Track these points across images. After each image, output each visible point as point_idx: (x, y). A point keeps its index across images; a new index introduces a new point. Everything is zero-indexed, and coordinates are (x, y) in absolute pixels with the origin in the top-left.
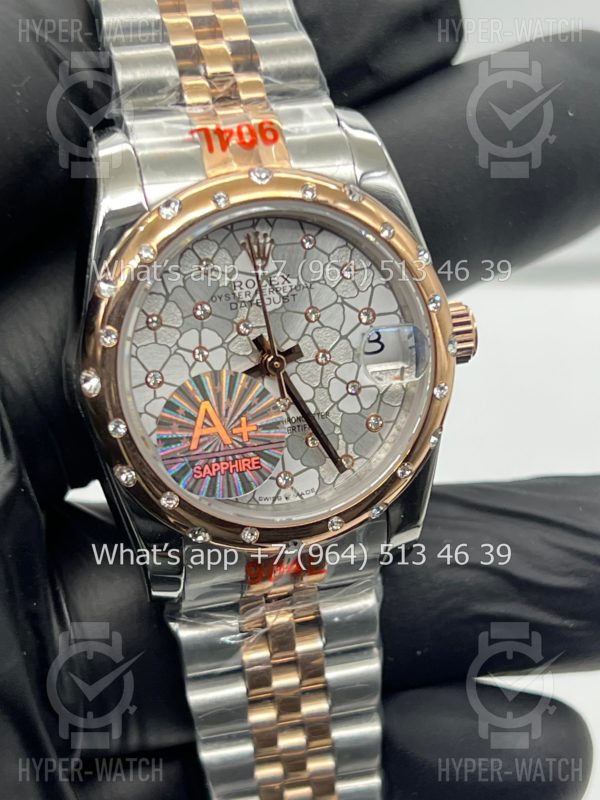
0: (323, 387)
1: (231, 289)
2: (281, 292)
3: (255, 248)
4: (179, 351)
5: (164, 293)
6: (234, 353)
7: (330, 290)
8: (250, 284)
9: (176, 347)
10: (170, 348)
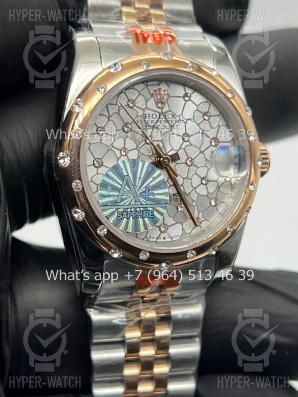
0: (188, 178)
1: (144, 117)
2: (170, 123)
3: (159, 97)
4: (113, 149)
5: (108, 115)
6: (142, 154)
7: (196, 125)
8: (154, 116)
9: (111, 146)
10: (108, 146)
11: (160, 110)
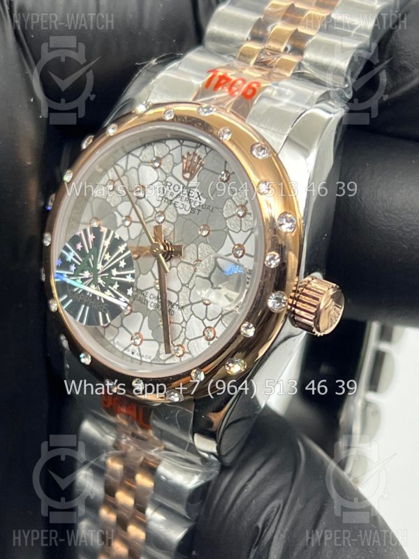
0: (188, 287)
11: (185, 183)
